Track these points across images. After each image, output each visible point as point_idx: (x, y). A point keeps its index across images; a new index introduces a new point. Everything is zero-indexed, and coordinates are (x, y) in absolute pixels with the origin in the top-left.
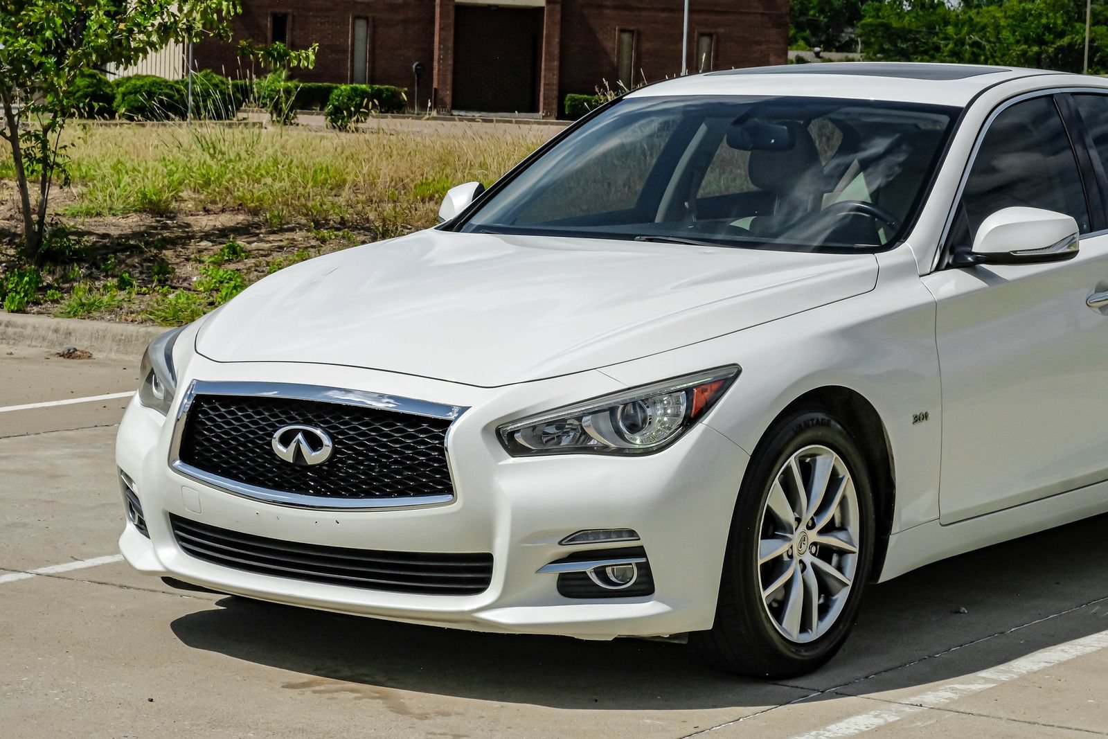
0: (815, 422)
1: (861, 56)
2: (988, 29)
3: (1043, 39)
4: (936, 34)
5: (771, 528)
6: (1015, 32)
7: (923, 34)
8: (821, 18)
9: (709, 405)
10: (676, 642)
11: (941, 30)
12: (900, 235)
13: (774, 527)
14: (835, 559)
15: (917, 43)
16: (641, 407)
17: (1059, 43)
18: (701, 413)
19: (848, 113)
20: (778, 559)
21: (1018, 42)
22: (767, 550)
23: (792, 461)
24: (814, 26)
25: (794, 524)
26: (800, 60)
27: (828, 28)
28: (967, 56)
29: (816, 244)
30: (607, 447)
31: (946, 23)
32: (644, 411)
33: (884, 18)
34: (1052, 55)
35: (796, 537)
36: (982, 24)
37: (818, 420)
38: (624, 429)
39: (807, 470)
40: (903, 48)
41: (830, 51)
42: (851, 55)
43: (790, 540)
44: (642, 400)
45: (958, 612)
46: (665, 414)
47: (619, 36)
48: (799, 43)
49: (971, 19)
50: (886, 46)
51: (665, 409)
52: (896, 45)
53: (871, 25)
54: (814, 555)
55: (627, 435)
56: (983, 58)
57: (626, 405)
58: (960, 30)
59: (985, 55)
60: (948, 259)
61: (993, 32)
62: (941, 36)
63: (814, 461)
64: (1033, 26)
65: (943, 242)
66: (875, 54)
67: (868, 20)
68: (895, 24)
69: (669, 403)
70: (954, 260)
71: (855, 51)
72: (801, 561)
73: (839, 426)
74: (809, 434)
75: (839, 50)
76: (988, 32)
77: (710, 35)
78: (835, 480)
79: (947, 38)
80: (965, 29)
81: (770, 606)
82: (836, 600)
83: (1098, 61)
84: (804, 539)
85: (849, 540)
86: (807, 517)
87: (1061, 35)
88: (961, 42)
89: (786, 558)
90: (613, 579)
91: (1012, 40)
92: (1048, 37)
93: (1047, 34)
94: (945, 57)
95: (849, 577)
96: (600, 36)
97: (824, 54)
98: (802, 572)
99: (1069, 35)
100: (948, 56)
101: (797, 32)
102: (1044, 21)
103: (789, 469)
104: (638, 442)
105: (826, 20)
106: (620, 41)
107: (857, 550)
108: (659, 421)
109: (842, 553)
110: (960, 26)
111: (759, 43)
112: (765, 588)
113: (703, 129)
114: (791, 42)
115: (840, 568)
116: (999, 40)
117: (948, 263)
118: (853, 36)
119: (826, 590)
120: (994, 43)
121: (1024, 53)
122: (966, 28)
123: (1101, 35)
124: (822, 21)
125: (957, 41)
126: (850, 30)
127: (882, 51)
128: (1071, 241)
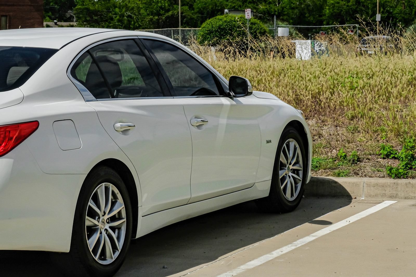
1: (77, 24)
2: (135, 9)
3: (160, 13)
4: (110, 12)
6: (146, 10)
7: (104, 12)
8: (56, 6)
11: (113, 10)
15: (102, 17)
17: (167, 14)
21: (148, 15)
24: (53, 10)
26: (48, 26)
27: (59, 11)
28: (126, 22)
31: (115, 7)
33: (86, 6)
34: (164, 20)
36: (132, 7)
40: (96, 19)
41: (62, 22)
42: (72, 23)
48: (47, 19)
49: (126, 5)
50: (88, 19)
52: (92, 18)
53: (80, 9)
58: (122, 10)
59: (134, 21)
61: (137, 11)
62: (113, 13)
64: (155, 7)
66: (83, 22)
67: (78, 7)
68: (92, 8)
71: (73, 21)
75: (65, 21)
77: (6, 16)
79: (116, 14)
80: (124, 10)
83: (185, 22)
87: (168, 11)
88: (122, 16)
91: (145, 14)
92: (162, 12)
94: (115, 22)
97: (58, 23)
99: (171, 11)
100: (117, 22)
101: (45, 13)
102: (160, 4)
105: (58, 7)
110: (121, 8)
111: (29, 19)
114: (43, 18)
116: (140, 14)
118: (72, 14)
120: (138, 15)
121: (152, 20)
122: (124, 9)
123: (186, 10)
124: (56, 8)
126: (70, 12)
127: (86, 21)
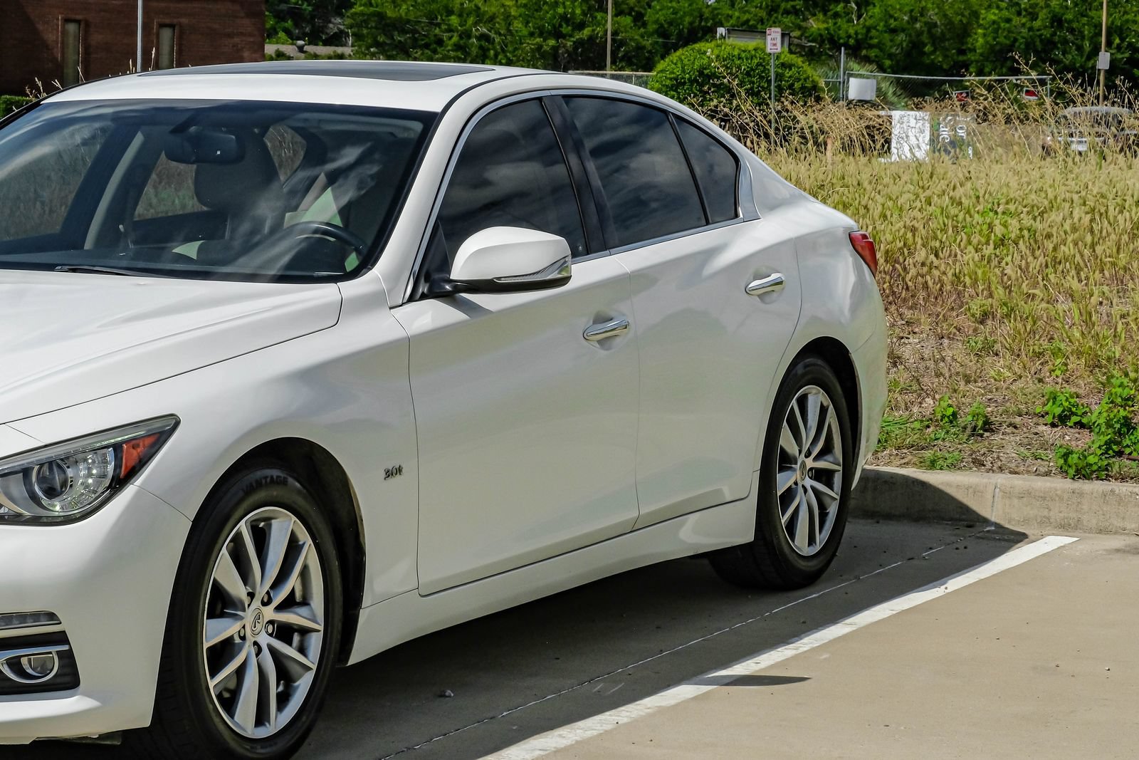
0: (268, 480)
1: (352, 51)
2: (498, 20)
3: (561, 32)
4: (439, 25)
5: (219, 606)
6: (528, 23)
7: (423, 25)
8: (305, 6)
9: (142, 463)
10: (108, 743)
11: (443, 20)
12: (368, 261)
13: (223, 604)
14: (296, 638)
15: (416, 36)
16: (59, 467)
17: (578, 36)
18: (132, 473)
19: (306, 120)
20: (228, 642)
21: (532, 34)
22: (214, 631)
23: (243, 527)
24: (296, 15)
25: (246, 600)
26: (280, 56)
27: (313, 17)
28: (474, 51)
29: (272, 272)
30: (20, 515)
31: (450, 12)
32: (64, 472)
33: (377, 6)
34: (571, 49)
35: (249, 615)
36: (490, 14)
37: (272, 477)
38: (40, 494)
39: (261, 538)
40: (400, 41)
41: (316, 45)
42: (340, 50)
43: (241, 618)
44: (62, 460)
45: (443, 696)
46: (90, 475)
47: (63, 27)
48: (279, 36)
49: (478, 8)
50: (381, 39)
51: (89, 469)
52: (392, 38)
53: (362, 14)
54: (271, 635)
55: (45, 501)
56: (492, 52)
57: (42, 465)
58: (466, 21)
59: (494, 49)
60: (423, 288)
61: (503, 23)
62: (444, 27)
63: (270, 526)
64: (549, 15)
65: (417, 268)
66: (368, 48)
67: (358, 9)
68: (390, 13)
69: (94, 462)
70: (430, 289)
71: (345, 45)
72: (255, 643)
73: (298, 485)
74: (261, 495)
75: (327, 43)
76: (498, 23)
77: (172, 26)
78: (293, 548)
79: (450, 30)
80: (471, 20)
81: (219, 696)
82: (298, 687)
83: (623, 57)
84: (258, 617)
85: (312, 616)
86: (261, 592)
87: (581, 26)
88: (466, 35)
89: (237, 640)
90: (30, 671)
91: (525, 32)
92: (566, 29)
93: (564, 26)
94: (448, 51)
95: (312, 660)
96: (40, 27)
97: (310, 49)
98: (257, 655)
99: (589, 26)
100: (452, 50)
101: (277, 23)
102: (560, 10)
103: (239, 535)
104: (58, 508)
105: (310, 8)
106: (64, 33)
107: (321, 628)
108: (82, 484)
109: (304, 632)
110: (465, 15)
111: (230, 36)
112: (213, 675)
113: (138, 139)
114: (271, 34)
115: (302, 650)
116: (509, 31)
117: (423, 293)
118: (342, 27)
119: (286, 675)
120: (505, 35)
121: (540, 47)
122: (472, 18)
123: (625, 27)
124: (305, 10)
125: (462, 33)
126: (339, 20)
127: (377, 44)
128: (562, 265)
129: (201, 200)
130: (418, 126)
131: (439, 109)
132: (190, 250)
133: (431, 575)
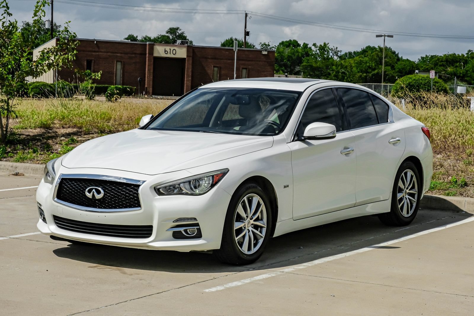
0: (252, 186)
3: (368, 71)
5: (239, 219)
6: (357, 68)
8: (288, 63)
9: (219, 180)
10: (209, 253)
11: (331, 67)
12: (281, 130)
13: (240, 219)
14: (259, 229)
15: (322, 72)
16: (198, 181)
17: (373, 72)
18: (216, 183)
19: (267, 93)
20: (241, 228)
21: (359, 72)
22: (237, 225)
23: (245, 198)
24: (285, 66)
25: (246, 218)
27: (291, 66)
28: (340, 77)
29: (258, 133)
30: (188, 193)
31: (333, 65)
32: (199, 182)
34: (371, 77)
35: (246, 222)
36: (346, 65)
37: (253, 186)
38: (193, 188)
39: (250, 201)
40: (317, 74)
41: (292, 75)
43: (244, 222)
44: (199, 179)
45: (300, 248)
46: (206, 183)
47: (213, 68)
48: (280, 72)
49: (342, 64)
50: (311, 73)
51: (206, 182)
52: (315, 73)
54: (252, 228)
55: (194, 190)
57: (194, 180)
58: (338, 68)
60: (296, 138)
61: (350, 69)
63: (252, 199)
64: (364, 66)
65: (295, 133)
68: (314, 65)
69: (207, 180)
70: (298, 139)
71: (300, 75)
72: (248, 229)
73: (260, 188)
74: (250, 191)
75: (295, 74)
76: (348, 68)
77: (246, 69)
78: (259, 205)
81: (238, 242)
82: (259, 242)
84: (249, 222)
85: (263, 223)
86: (250, 216)
87: (374, 70)
89: (243, 228)
90: (189, 233)
91: (356, 71)
93: (369, 69)
95: (263, 235)
96: (206, 69)
97: (289, 76)
98: (249, 232)
99: (377, 70)
100: (333, 77)
101: (279, 68)
103: (244, 201)
104: (197, 192)
105: (290, 63)
106: (214, 70)
107: (266, 227)
108: (204, 185)
109: (261, 227)
110: (338, 66)
111: (264, 72)
112: (236, 237)
113: (224, 98)
115: (261, 232)
116: (352, 71)
117: (296, 140)
118: (299, 69)
119: (256, 238)
121: (361, 76)
122: (340, 67)
123: (388, 70)
125: (337, 71)
126: (298, 67)
127: (310, 75)
128: (333, 132)
129: (241, 116)
130: (297, 95)
131: (303, 91)
132: (237, 128)
133: (296, 215)
